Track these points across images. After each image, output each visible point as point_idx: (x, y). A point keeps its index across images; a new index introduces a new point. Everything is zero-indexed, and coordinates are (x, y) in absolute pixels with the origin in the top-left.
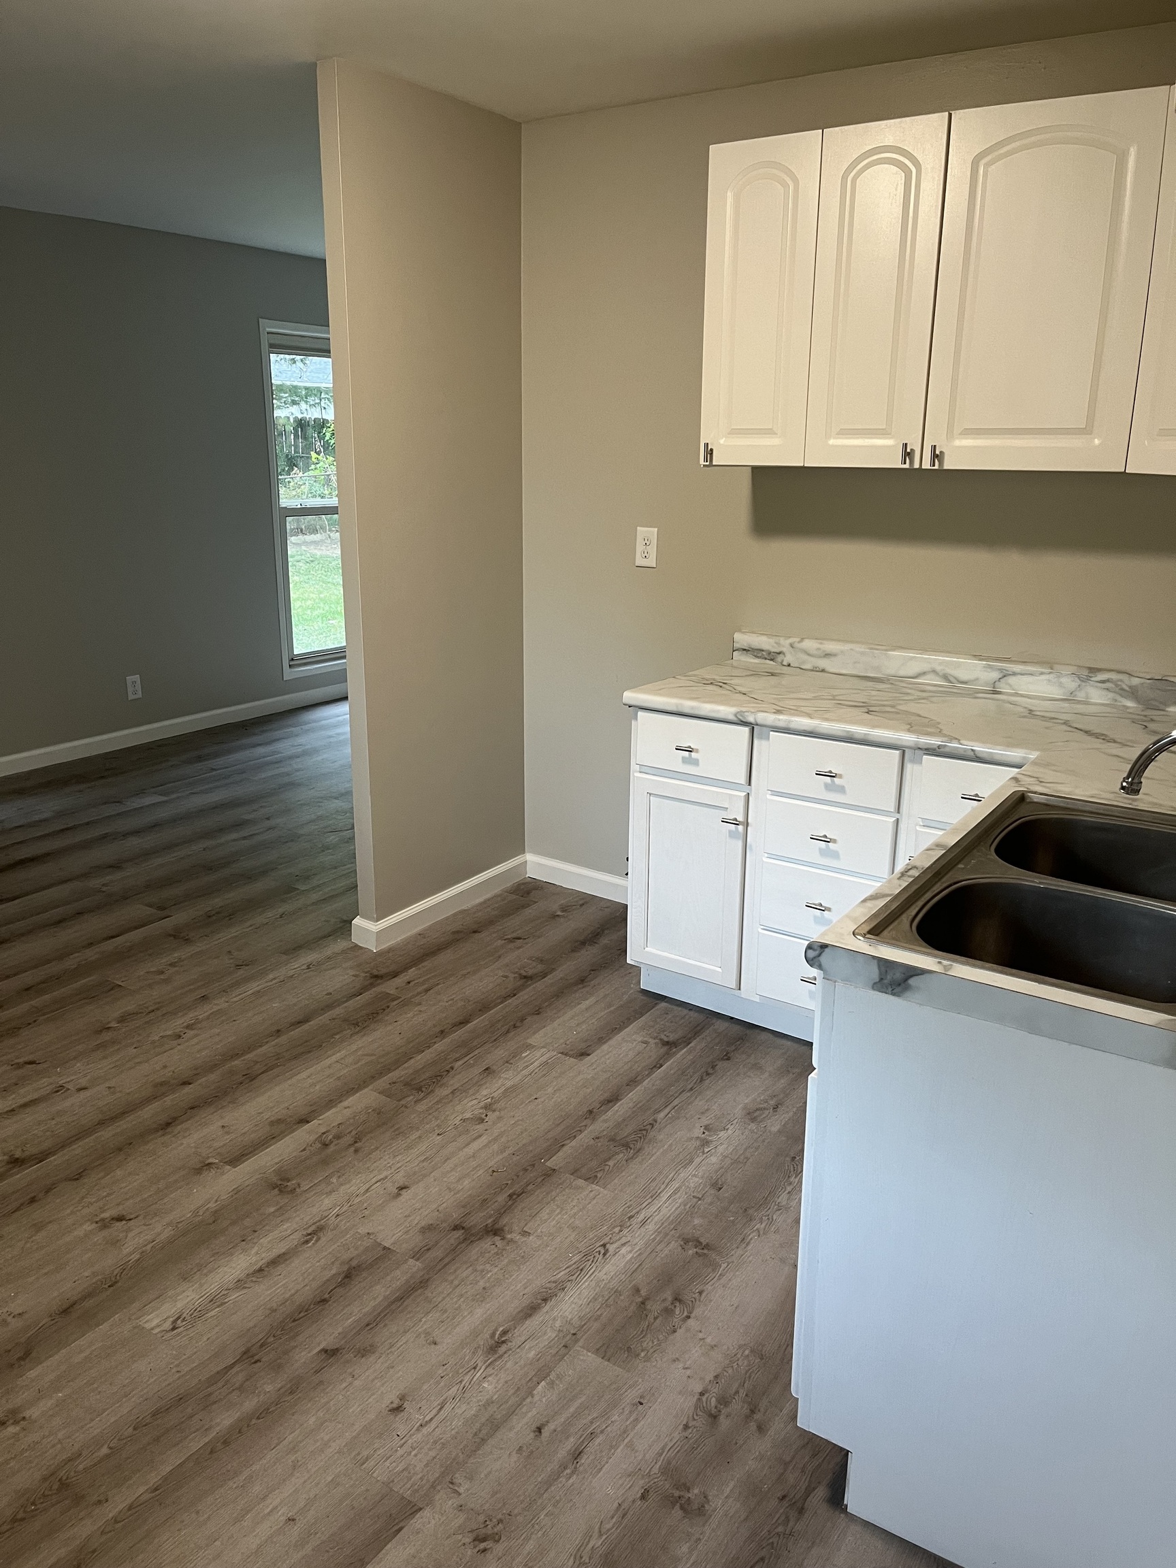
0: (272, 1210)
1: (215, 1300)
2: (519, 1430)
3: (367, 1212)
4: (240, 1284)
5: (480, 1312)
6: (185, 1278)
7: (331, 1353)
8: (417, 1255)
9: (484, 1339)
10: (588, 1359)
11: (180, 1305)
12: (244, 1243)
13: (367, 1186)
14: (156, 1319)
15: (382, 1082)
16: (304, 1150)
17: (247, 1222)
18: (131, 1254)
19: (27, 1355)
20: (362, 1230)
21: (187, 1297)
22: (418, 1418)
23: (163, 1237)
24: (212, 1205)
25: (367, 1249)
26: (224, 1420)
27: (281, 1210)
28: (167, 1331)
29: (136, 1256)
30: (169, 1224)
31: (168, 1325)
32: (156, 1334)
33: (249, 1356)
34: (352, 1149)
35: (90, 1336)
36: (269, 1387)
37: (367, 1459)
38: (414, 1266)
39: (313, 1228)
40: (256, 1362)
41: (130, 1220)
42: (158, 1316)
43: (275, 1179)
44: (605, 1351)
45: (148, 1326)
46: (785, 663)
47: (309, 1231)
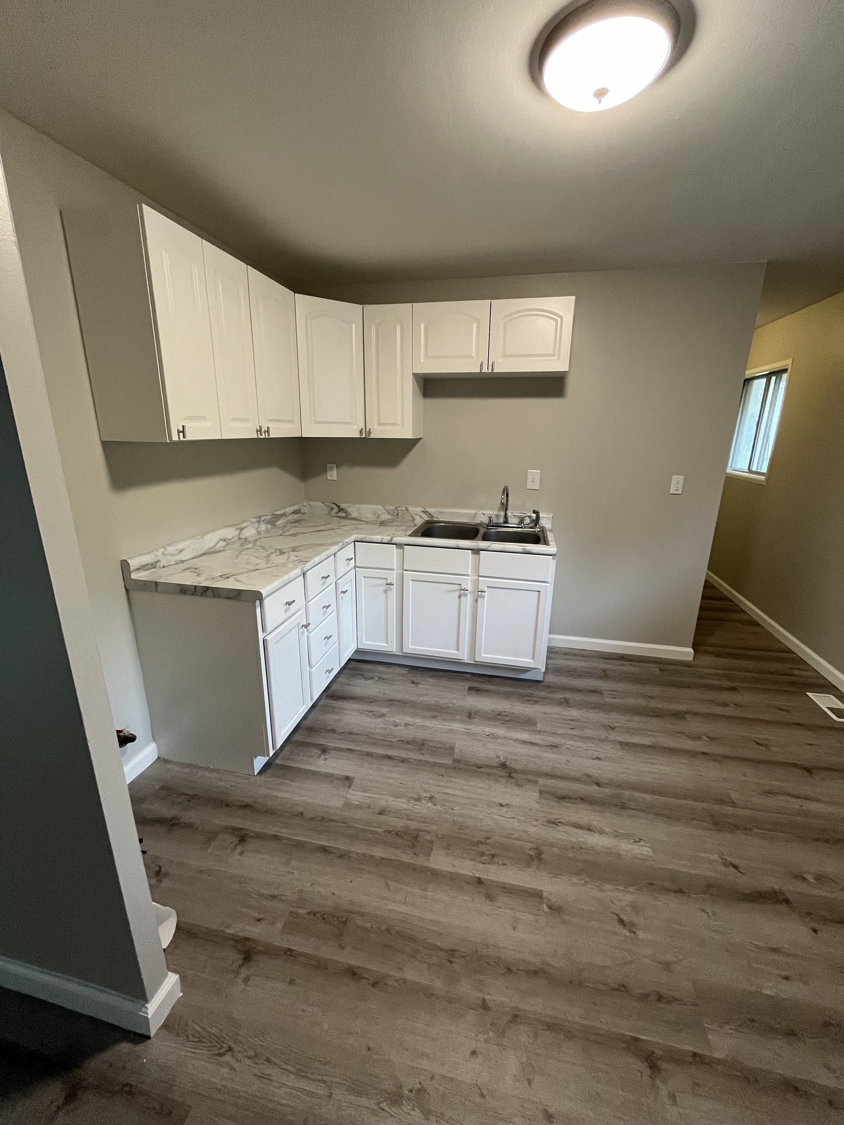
0: (555, 850)
1: (616, 835)
2: (575, 732)
3: (526, 811)
4: (601, 832)
5: (546, 755)
6: (619, 856)
7: (598, 784)
8: (535, 782)
9: (555, 750)
10: (539, 726)
11: (631, 846)
12: (582, 847)
13: (510, 820)
14: (644, 850)
15: (420, 861)
16: (504, 864)
17: (571, 855)
18: (632, 893)
19: (709, 886)
20: (538, 806)
21: (625, 847)
22: (596, 753)
23: (611, 887)
24: (575, 880)
25: (546, 799)
26: (648, 797)
27: (552, 845)
28: (645, 841)
29: (631, 889)
30: (602, 891)
31: (642, 843)
32: (649, 844)
33: (623, 807)
34: (488, 841)
35: (677, 868)
36: (627, 793)
37: (619, 758)
38: (541, 781)
39: (552, 825)
40: (623, 803)
41: (617, 915)
42: (643, 850)
43: (535, 863)
44: (535, 724)
45: (650, 850)
46: (162, 566)
47: (554, 825)
